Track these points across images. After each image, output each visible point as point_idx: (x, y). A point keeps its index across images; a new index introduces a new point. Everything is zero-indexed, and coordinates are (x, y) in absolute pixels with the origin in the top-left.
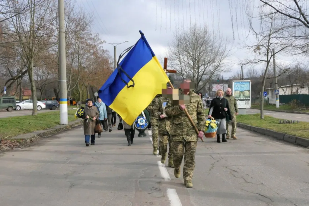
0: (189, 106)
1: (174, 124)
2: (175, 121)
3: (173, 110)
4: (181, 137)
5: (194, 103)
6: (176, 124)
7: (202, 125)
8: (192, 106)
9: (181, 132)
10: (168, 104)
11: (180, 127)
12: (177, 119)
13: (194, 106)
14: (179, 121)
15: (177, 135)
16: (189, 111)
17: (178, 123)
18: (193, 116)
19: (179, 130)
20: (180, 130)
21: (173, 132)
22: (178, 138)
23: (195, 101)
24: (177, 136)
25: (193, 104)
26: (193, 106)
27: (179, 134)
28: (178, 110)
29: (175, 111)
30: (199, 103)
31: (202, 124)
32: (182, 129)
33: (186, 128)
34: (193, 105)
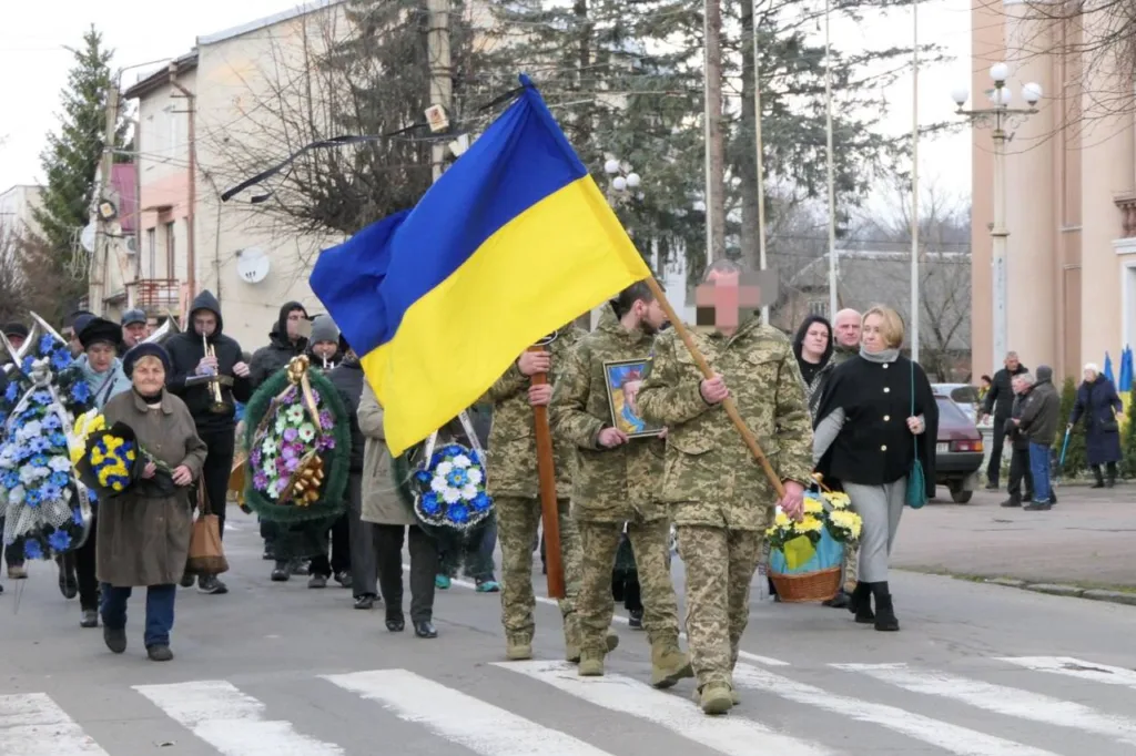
0: (743, 378)
1: (682, 455)
2: (685, 443)
3: (671, 399)
4: (708, 509)
5: (762, 364)
6: (688, 455)
7: (797, 456)
8: (757, 377)
9: (710, 487)
10: (649, 373)
11: (706, 466)
12: (695, 433)
13: (764, 378)
14: (704, 441)
15: (695, 499)
16: (746, 401)
17: (697, 450)
18: (762, 422)
19: (702, 478)
20: (708, 479)
21: (678, 486)
22: (697, 514)
23: (767, 355)
24: (694, 503)
25: (758, 369)
26: (760, 380)
27: (703, 497)
28: (693, 400)
29: (682, 403)
30: (785, 365)
31: (798, 452)
32: (718, 477)
33: (733, 472)
34: (759, 374)
